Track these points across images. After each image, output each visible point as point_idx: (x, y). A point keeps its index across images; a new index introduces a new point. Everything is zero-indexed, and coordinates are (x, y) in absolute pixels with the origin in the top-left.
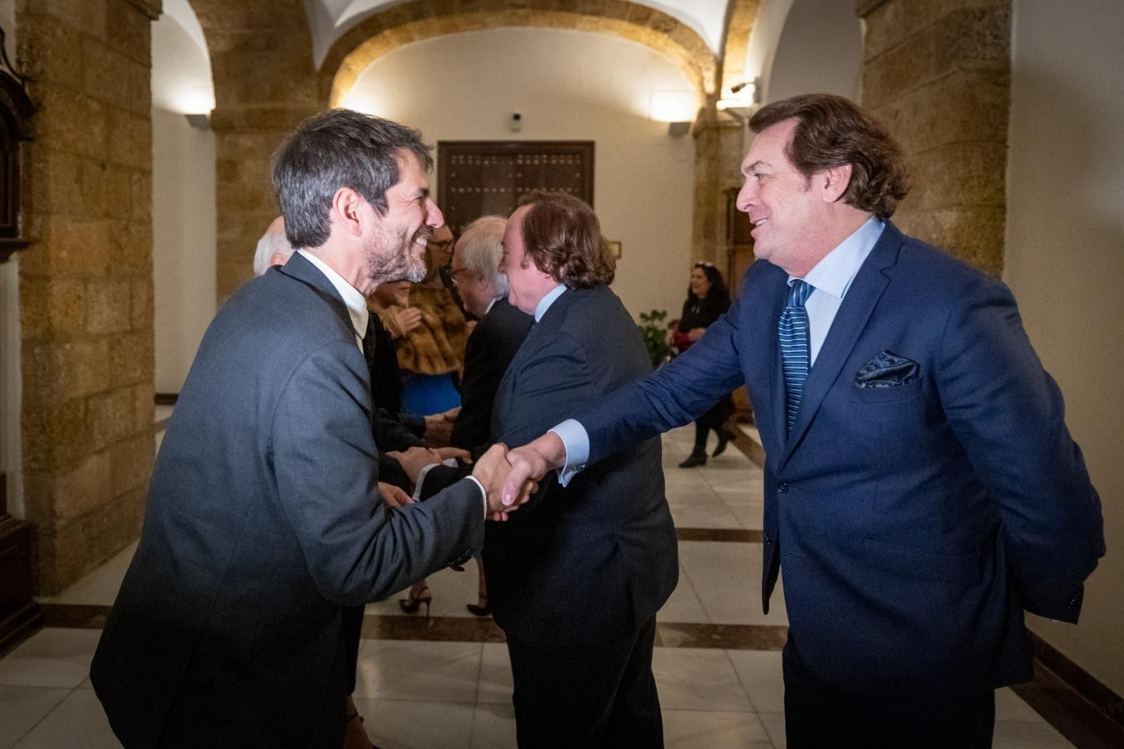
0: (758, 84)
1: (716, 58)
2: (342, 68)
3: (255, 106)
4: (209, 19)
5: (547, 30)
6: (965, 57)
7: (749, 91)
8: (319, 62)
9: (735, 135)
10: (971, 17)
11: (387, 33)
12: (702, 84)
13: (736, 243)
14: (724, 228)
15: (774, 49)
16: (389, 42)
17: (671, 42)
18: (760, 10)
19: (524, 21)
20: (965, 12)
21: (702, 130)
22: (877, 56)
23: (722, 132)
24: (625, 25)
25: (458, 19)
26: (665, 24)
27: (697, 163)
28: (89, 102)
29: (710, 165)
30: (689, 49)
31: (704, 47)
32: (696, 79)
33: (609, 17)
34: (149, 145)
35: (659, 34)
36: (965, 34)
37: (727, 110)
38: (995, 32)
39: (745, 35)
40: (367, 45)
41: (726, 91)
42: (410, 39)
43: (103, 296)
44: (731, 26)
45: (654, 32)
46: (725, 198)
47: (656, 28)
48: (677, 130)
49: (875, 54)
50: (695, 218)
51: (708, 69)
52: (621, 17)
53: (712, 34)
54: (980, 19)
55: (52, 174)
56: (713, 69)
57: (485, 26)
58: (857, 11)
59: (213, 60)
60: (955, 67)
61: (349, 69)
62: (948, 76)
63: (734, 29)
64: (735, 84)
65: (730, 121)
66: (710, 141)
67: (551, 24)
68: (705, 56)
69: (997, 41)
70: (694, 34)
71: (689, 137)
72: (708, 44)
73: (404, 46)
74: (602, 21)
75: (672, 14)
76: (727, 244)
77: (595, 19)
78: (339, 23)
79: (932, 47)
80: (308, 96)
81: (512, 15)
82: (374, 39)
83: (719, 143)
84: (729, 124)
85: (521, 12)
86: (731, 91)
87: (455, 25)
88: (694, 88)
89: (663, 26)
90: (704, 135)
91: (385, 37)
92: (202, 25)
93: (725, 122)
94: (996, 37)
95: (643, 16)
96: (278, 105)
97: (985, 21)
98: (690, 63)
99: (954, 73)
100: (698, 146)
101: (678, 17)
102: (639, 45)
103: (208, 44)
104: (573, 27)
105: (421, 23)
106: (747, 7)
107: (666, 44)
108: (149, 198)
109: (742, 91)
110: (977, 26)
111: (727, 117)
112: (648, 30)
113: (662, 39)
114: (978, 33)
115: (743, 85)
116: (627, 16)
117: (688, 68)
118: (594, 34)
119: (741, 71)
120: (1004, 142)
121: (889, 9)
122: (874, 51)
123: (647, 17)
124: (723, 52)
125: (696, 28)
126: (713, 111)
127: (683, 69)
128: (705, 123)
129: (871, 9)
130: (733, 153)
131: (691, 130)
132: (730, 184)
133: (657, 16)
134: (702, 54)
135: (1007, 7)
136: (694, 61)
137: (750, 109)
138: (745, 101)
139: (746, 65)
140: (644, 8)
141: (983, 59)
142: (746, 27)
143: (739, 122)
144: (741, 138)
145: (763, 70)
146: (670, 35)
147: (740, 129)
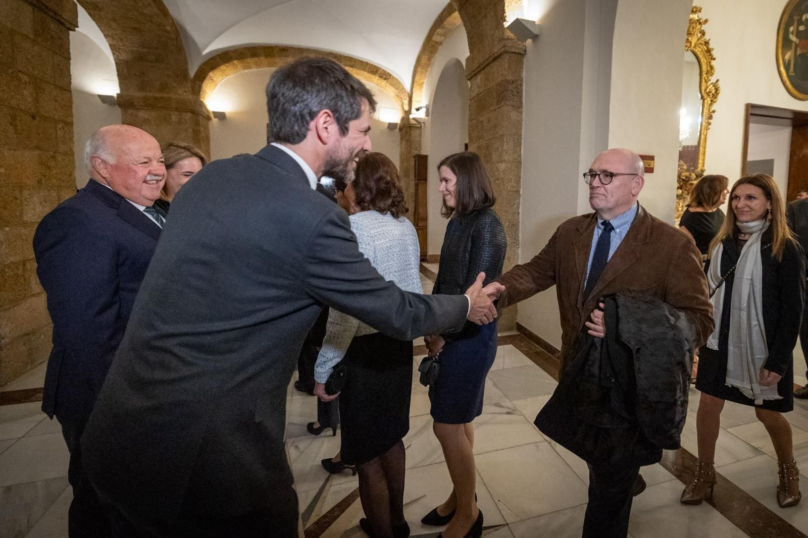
0: (427, 108)
1: (408, 94)
2: (207, 78)
3: (150, 94)
4: (114, 39)
6: (507, 100)
7: (423, 111)
8: (192, 73)
9: (418, 130)
10: (508, 83)
11: (235, 62)
12: (402, 105)
13: (418, 180)
14: (413, 173)
15: (434, 93)
16: (236, 67)
17: (388, 84)
18: (428, 73)
20: (508, 81)
21: (403, 128)
23: (412, 129)
27: (401, 143)
28: (20, 74)
29: (406, 143)
30: (397, 89)
31: (403, 88)
32: (400, 103)
33: (357, 69)
34: (70, 108)
35: (383, 80)
36: (506, 90)
37: (414, 119)
38: (517, 90)
39: (422, 84)
40: (223, 67)
41: (413, 110)
42: (251, 68)
44: (415, 80)
45: (380, 79)
46: (413, 159)
47: (381, 77)
48: (392, 126)
49: (474, 96)
51: (406, 99)
53: (407, 83)
54: (512, 85)
56: (408, 99)
58: (467, 77)
59: (116, 63)
60: (503, 103)
61: (212, 80)
62: (501, 107)
63: (416, 81)
64: (417, 107)
65: (415, 124)
66: (406, 132)
68: (404, 93)
69: (517, 94)
70: (399, 82)
71: (397, 130)
72: (405, 87)
75: (388, 71)
76: (415, 180)
78: (204, 53)
79: (495, 94)
80: (185, 92)
82: (227, 64)
83: (410, 135)
86: (415, 110)
88: (399, 108)
89: (384, 76)
90: (404, 130)
92: (108, 42)
93: (413, 124)
94: (517, 93)
95: (375, 70)
96: (165, 95)
97: (514, 85)
98: (397, 96)
99: (503, 106)
100: (401, 135)
101: (391, 73)
103: (114, 54)
105: (256, 59)
106: (422, 72)
107: (386, 85)
108: (71, 139)
109: (420, 111)
110: (511, 87)
111: (414, 122)
112: (377, 77)
113: (384, 83)
114: (511, 90)
115: (421, 108)
117: (396, 97)
119: (420, 101)
120: (520, 135)
121: (479, 77)
122: (474, 94)
123: (377, 71)
124: (412, 92)
125: (400, 80)
126: (408, 119)
127: (394, 98)
128: (404, 124)
129: (472, 77)
130: (417, 139)
131: (398, 127)
132: (416, 152)
133: (381, 71)
134: (403, 92)
135: (522, 80)
136: (398, 95)
137: (424, 119)
138: (421, 115)
139: (422, 99)
140: (375, 67)
141: (513, 101)
142: (422, 81)
143: (419, 124)
144: (421, 132)
145: (429, 101)
146: (387, 82)
147: (420, 128)
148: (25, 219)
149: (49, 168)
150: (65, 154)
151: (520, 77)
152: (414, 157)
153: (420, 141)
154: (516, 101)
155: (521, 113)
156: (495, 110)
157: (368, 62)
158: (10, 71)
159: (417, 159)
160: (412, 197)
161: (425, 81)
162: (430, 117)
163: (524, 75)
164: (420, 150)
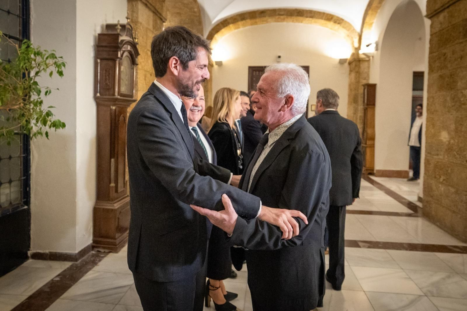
0: (377, 43)
1: (359, 34)
5: (292, 23)
7: (373, 46)
9: (366, 64)
12: (353, 43)
13: (367, 105)
17: (341, 27)
18: (377, 15)
19: (283, 20)
21: (353, 61)
23: (361, 62)
24: (323, 21)
25: (258, 20)
26: (338, 21)
27: (350, 74)
29: (356, 75)
30: (348, 30)
31: (354, 29)
32: (351, 42)
33: (316, 18)
37: (364, 54)
39: (371, 24)
41: (363, 47)
44: (365, 21)
45: (334, 24)
46: (363, 88)
47: (335, 22)
48: (342, 62)
50: (349, 96)
51: (356, 38)
52: (322, 18)
53: (357, 25)
56: (358, 38)
57: (268, 22)
58: (427, 16)
63: (366, 23)
64: (367, 44)
65: (365, 58)
66: (356, 66)
67: (293, 21)
68: (355, 33)
70: (350, 25)
71: (347, 64)
74: (314, 20)
75: (341, 17)
76: (364, 105)
78: (213, 22)
81: (278, 18)
82: (226, 28)
83: (359, 67)
84: (364, 59)
85: (282, 17)
86: (365, 47)
87: (257, 22)
88: (350, 45)
89: (338, 22)
90: (354, 64)
93: (362, 58)
95: (330, 18)
98: (348, 36)
100: (350, 68)
101: (343, 18)
102: (328, 29)
107: (339, 28)
109: (370, 46)
111: (363, 56)
112: (332, 23)
113: (337, 26)
115: (371, 44)
116: (324, 18)
119: (370, 39)
122: (435, 30)
123: (332, 18)
124: (362, 32)
125: (351, 22)
126: (358, 54)
127: (345, 38)
128: (354, 59)
130: (366, 70)
131: (348, 62)
132: (364, 82)
133: (336, 17)
134: (353, 32)
136: (350, 35)
137: (374, 54)
138: (371, 50)
139: (373, 36)
140: (331, 15)
142: (371, 22)
143: (368, 58)
144: (369, 64)
145: (379, 38)
146: (341, 25)
147: (369, 61)
152: (363, 86)
153: (369, 71)
157: (325, 12)
159: (366, 87)
160: (360, 120)
161: (375, 21)
162: (379, 52)
164: (368, 80)
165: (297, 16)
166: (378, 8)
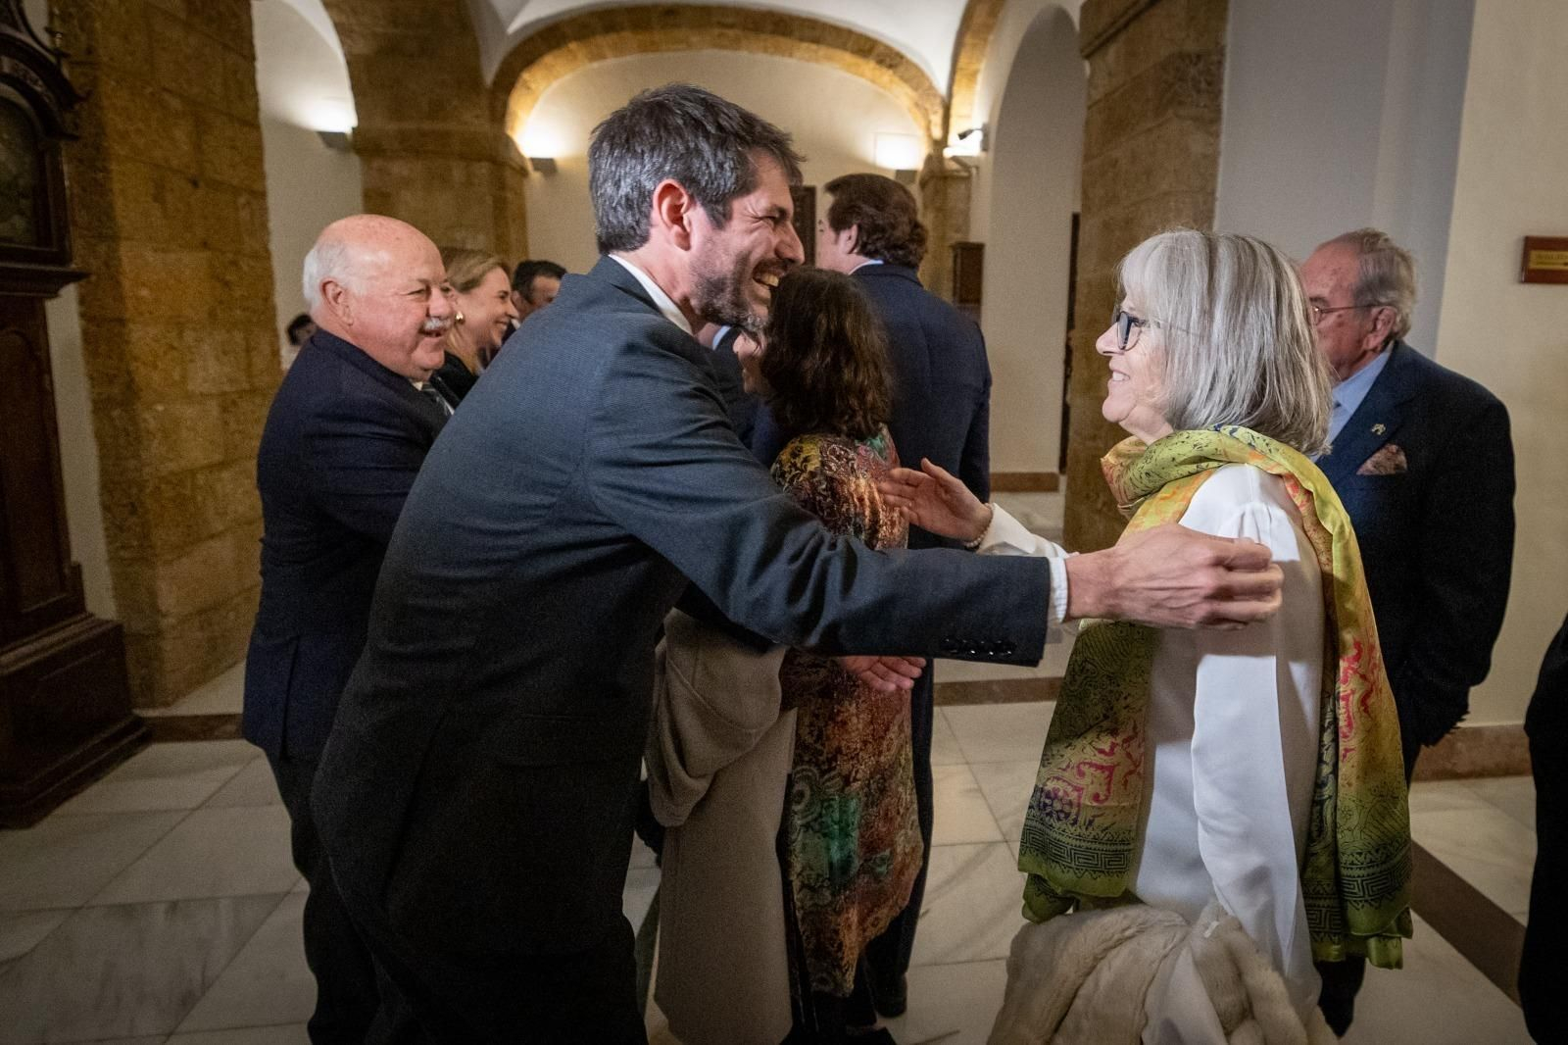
0: (985, 130)
1: (943, 101)
2: (518, 85)
3: (409, 126)
4: (341, 11)
5: (761, 56)
6: (1181, 103)
7: (976, 138)
8: (489, 75)
9: (963, 186)
10: (1187, 62)
11: (573, 46)
12: (928, 129)
14: (951, 285)
15: (1002, 94)
16: (575, 57)
17: (896, 79)
18: (988, 49)
19: (735, 44)
20: (1182, 56)
21: (929, 179)
22: (1100, 101)
23: (949, 182)
24: (848, 57)
25: (657, 36)
26: (889, 59)
28: (166, 96)
29: (936, 217)
30: (916, 89)
31: (931, 87)
32: (923, 123)
33: (829, 46)
34: (260, 160)
35: (884, 70)
36: (1180, 80)
37: (955, 159)
38: (1209, 78)
39: (973, 75)
40: (549, 59)
41: (953, 138)
42: (601, 57)
43: (206, 347)
44: (959, 66)
45: (878, 67)
46: (951, 253)
47: (880, 62)
49: (1098, 97)
51: (935, 113)
52: (843, 47)
53: (939, 74)
54: (1196, 64)
55: (116, 186)
56: (940, 112)
57: (690, 46)
58: (1082, 51)
59: (348, 63)
60: (1170, 112)
61: (529, 87)
62: (1165, 122)
63: (961, 69)
64: (962, 130)
65: (957, 171)
66: (937, 192)
67: (765, 50)
68: (933, 99)
69: (1210, 88)
70: (920, 72)
71: (916, 185)
72: (935, 84)
73: (595, 65)
74: (823, 51)
75: (897, 47)
77: (814, 47)
78: (512, 28)
79: (1151, 91)
80: (477, 117)
81: (719, 36)
82: (557, 52)
83: (945, 196)
84: (956, 174)
85: (731, 33)
86: (958, 138)
87: (653, 43)
88: (921, 133)
89: (888, 61)
90: (931, 186)
91: (570, 51)
92: (331, 18)
93: (953, 171)
94: (1209, 84)
95: (867, 47)
96: (439, 126)
97: (1201, 65)
98: (917, 105)
99: (1169, 119)
100: (924, 197)
101: (903, 51)
102: (863, 81)
103: (342, 43)
104: (791, 55)
105: (613, 37)
106: (974, 46)
107: (891, 81)
108: (264, 226)
109: (969, 138)
110: (1193, 71)
111: (954, 166)
112: (872, 64)
113: (886, 76)
114: (1193, 79)
115: (970, 132)
116: (850, 44)
117: (915, 110)
118: (814, 66)
119: (969, 117)
120: (1213, 193)
121: (1112, 51)
122: (1097, 95)
123: (871, 50)
124: (950, 94)
125: (922, 66)
126: (940, 158)
127: (910, 111)
128: (932, 171)
129: (1094, 48)
130: (961, 206)
131: (918, 179)
132: (957, 237)
133: (882, 48)
134: (928, 95)
135: (1221, 52)
136: (920, 103)
137: (978, 158)
138: (972, 148)
139: (974, 110)
140: (868, 39)
141: (1197, 106)
142: (972, 68)
143: (966, 171)
144: (969, 190)
145: (991, 116)
146: (894, 73)
147: (968, 179)
148: (190, 387)
149: (227, 284)
150: (255, 256)
151: (1217, 43)
152: (954, 247)
153: (968, 209)
154: (1205, 106)
155: (1217, 135)
156: (1150, 130)
157: (853, 28)
158: (149, 90)
159: (959, 251)
161: (982, 66)
162: (991, 153)
163: (1229, 39)
164: (967, 232)
165: (773, 32)
166: (988, 28)
